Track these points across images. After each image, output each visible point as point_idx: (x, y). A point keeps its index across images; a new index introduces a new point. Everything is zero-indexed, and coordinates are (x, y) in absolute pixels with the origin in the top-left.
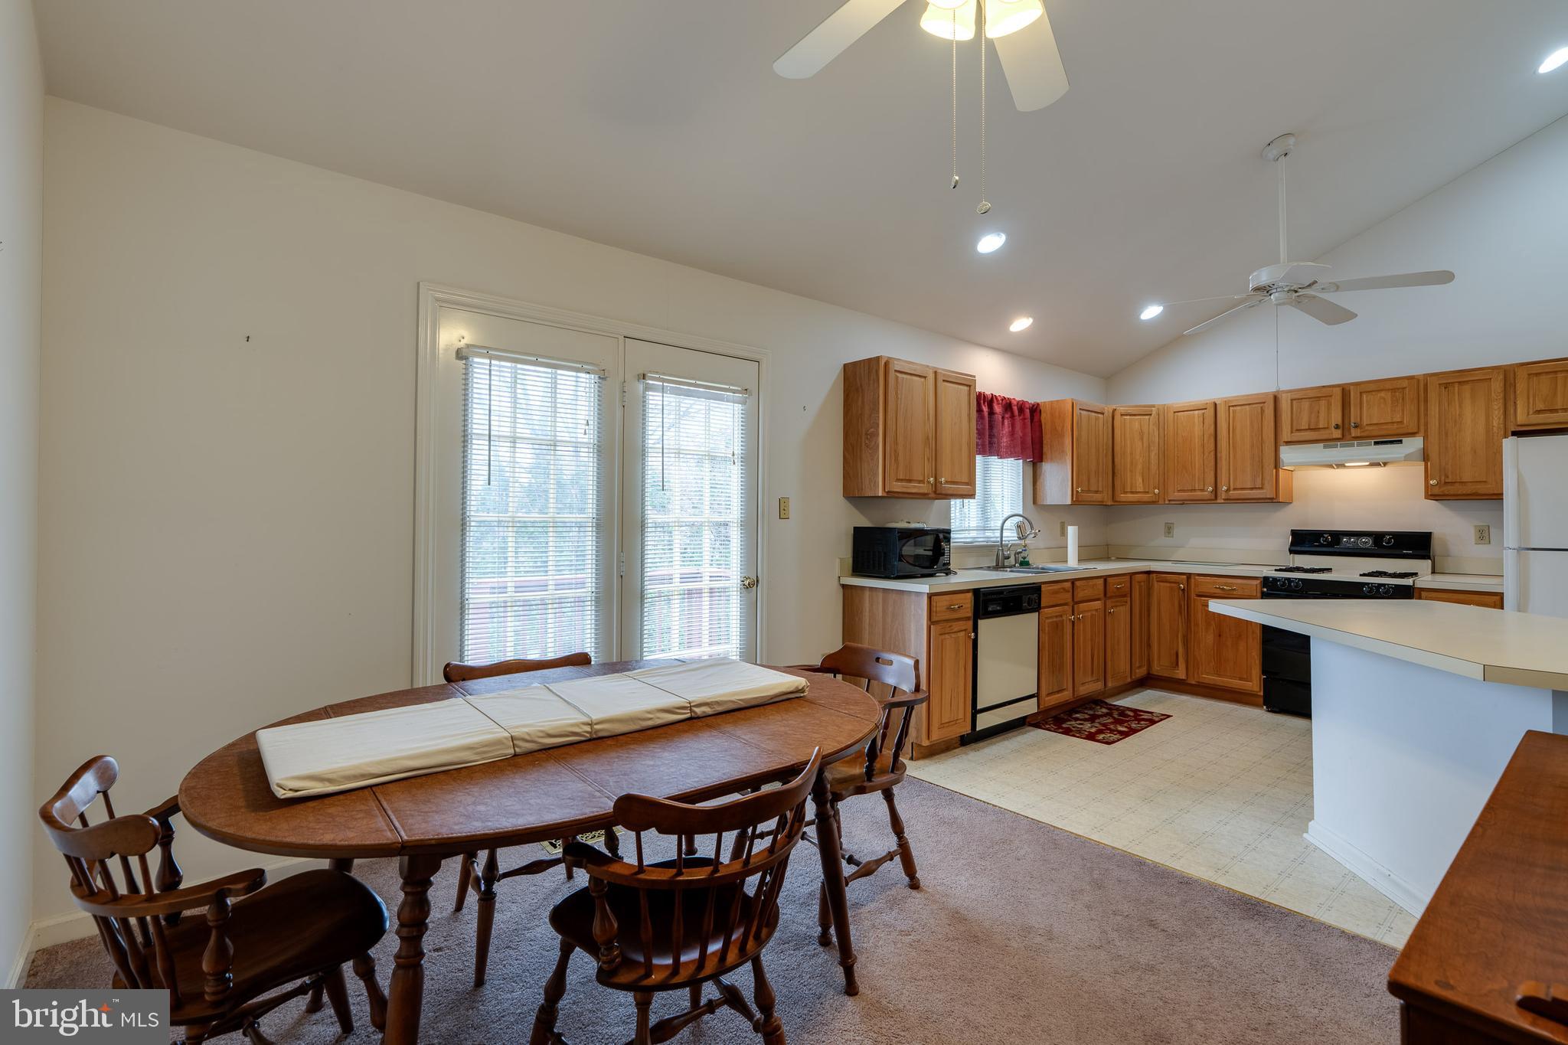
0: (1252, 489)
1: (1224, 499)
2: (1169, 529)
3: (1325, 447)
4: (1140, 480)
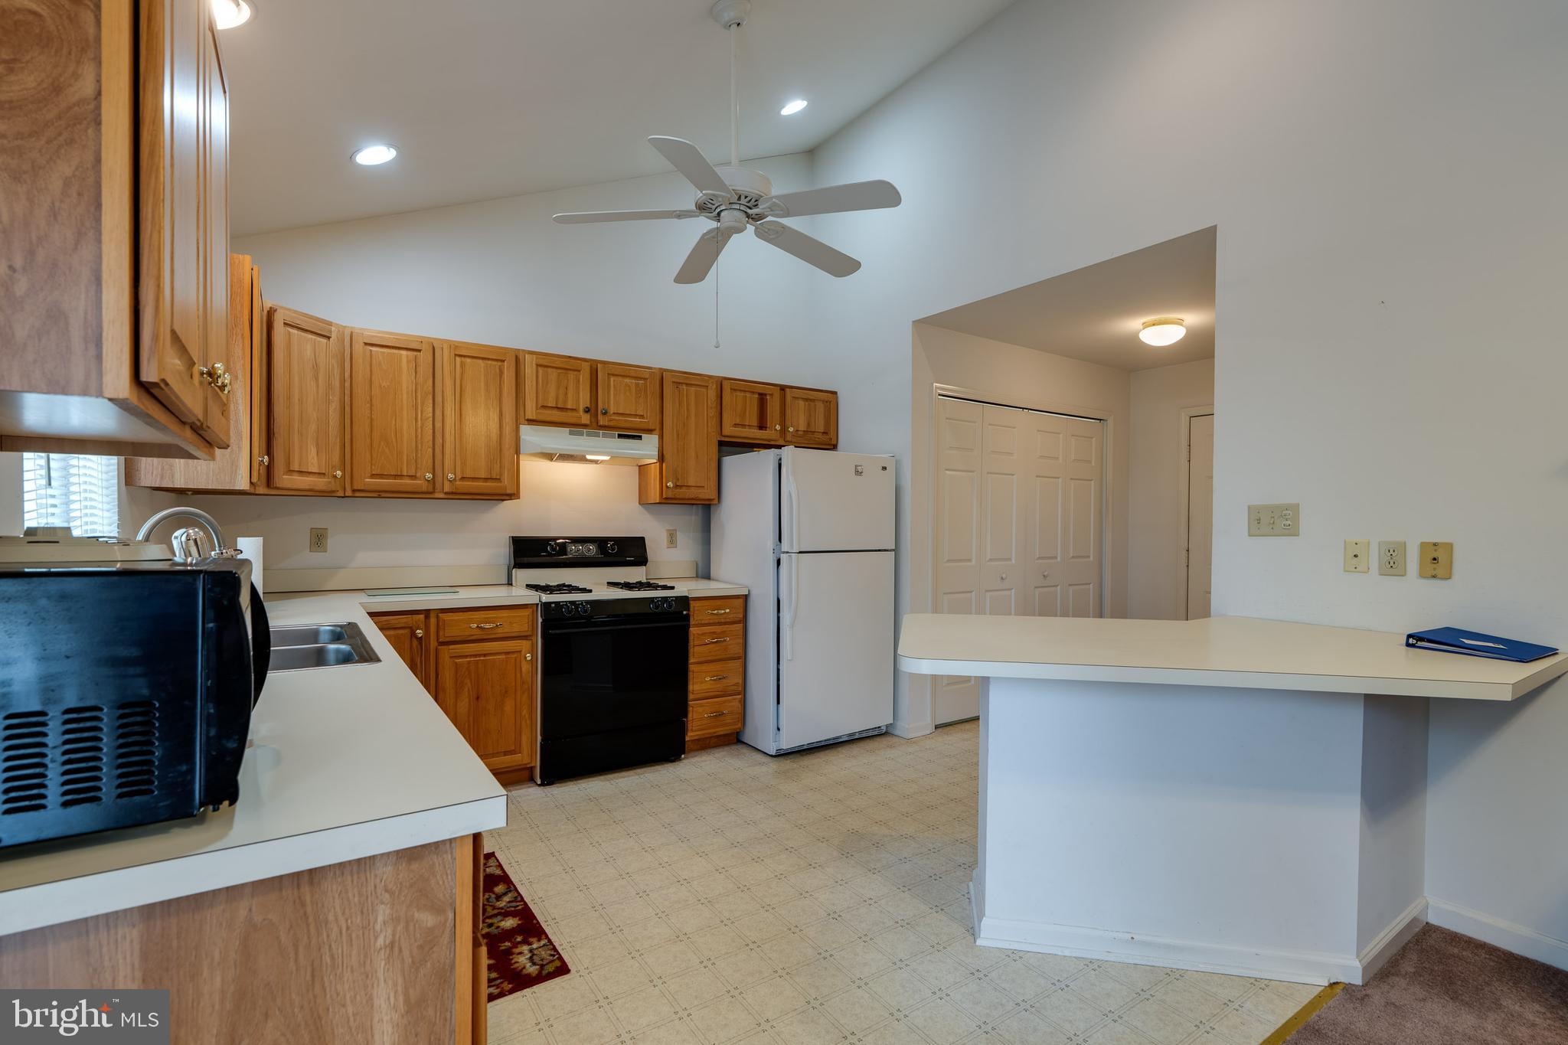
0: (486, 480)
1: (449, 493)
2: (318, 539)
3: (571, 433)
4: (314, 451)
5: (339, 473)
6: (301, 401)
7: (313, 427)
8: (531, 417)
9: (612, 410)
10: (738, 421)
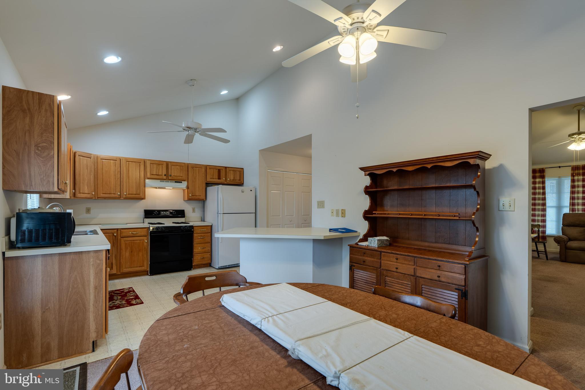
0: (135, 194)
1: (124, 198)
2: (88, 210)
3: (160, 181)
5: (93, 193)
6: (83, 175)
7: (86, 181)
8: (148, 177)
9: (173, 175)
10: (211, 177)
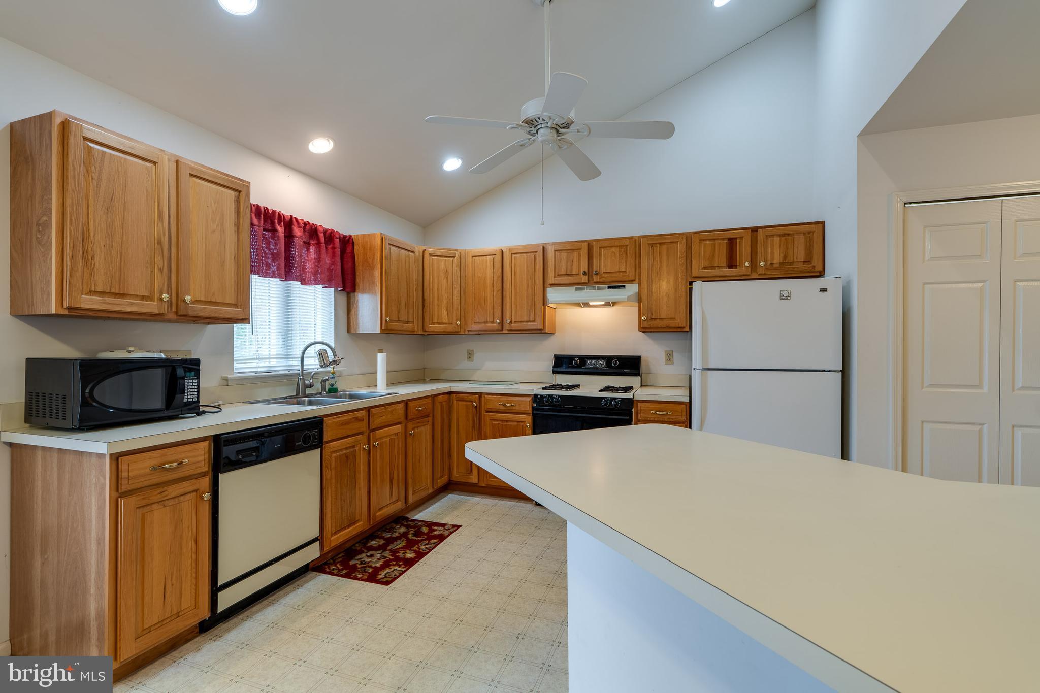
0: (527, 322)
1: (508, 330)
2: (470, 355)
3: (577, 289)
4: (445, 313)
5: (458, 323)
6: (438, 290)
7: (445, 301)
8: (550, 283)
9: (603, 270)
